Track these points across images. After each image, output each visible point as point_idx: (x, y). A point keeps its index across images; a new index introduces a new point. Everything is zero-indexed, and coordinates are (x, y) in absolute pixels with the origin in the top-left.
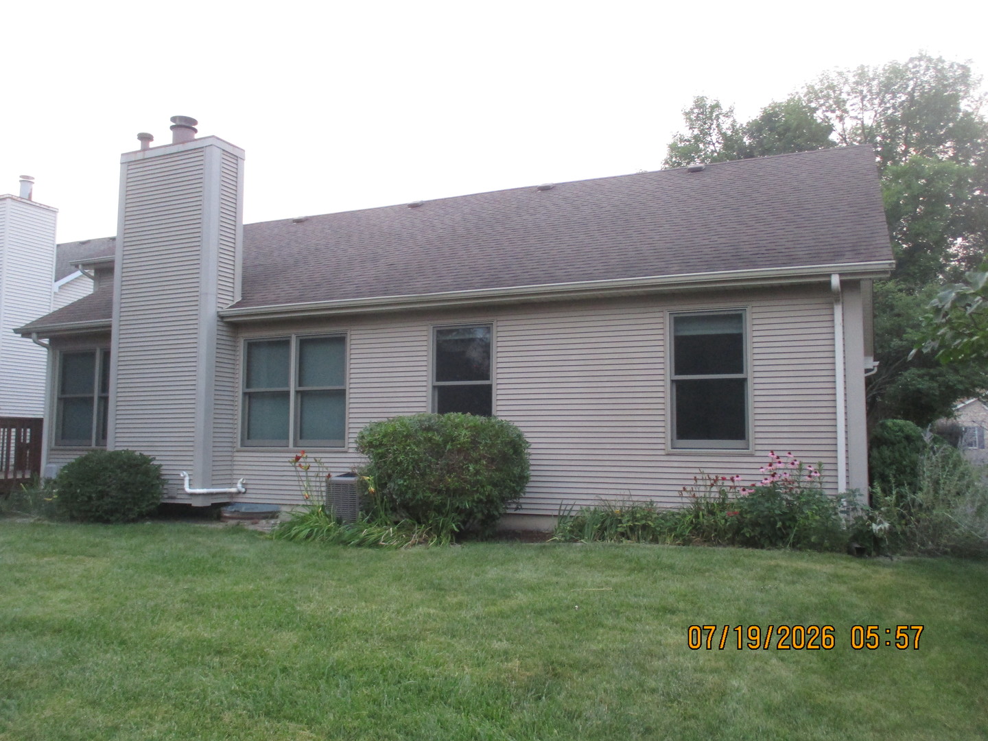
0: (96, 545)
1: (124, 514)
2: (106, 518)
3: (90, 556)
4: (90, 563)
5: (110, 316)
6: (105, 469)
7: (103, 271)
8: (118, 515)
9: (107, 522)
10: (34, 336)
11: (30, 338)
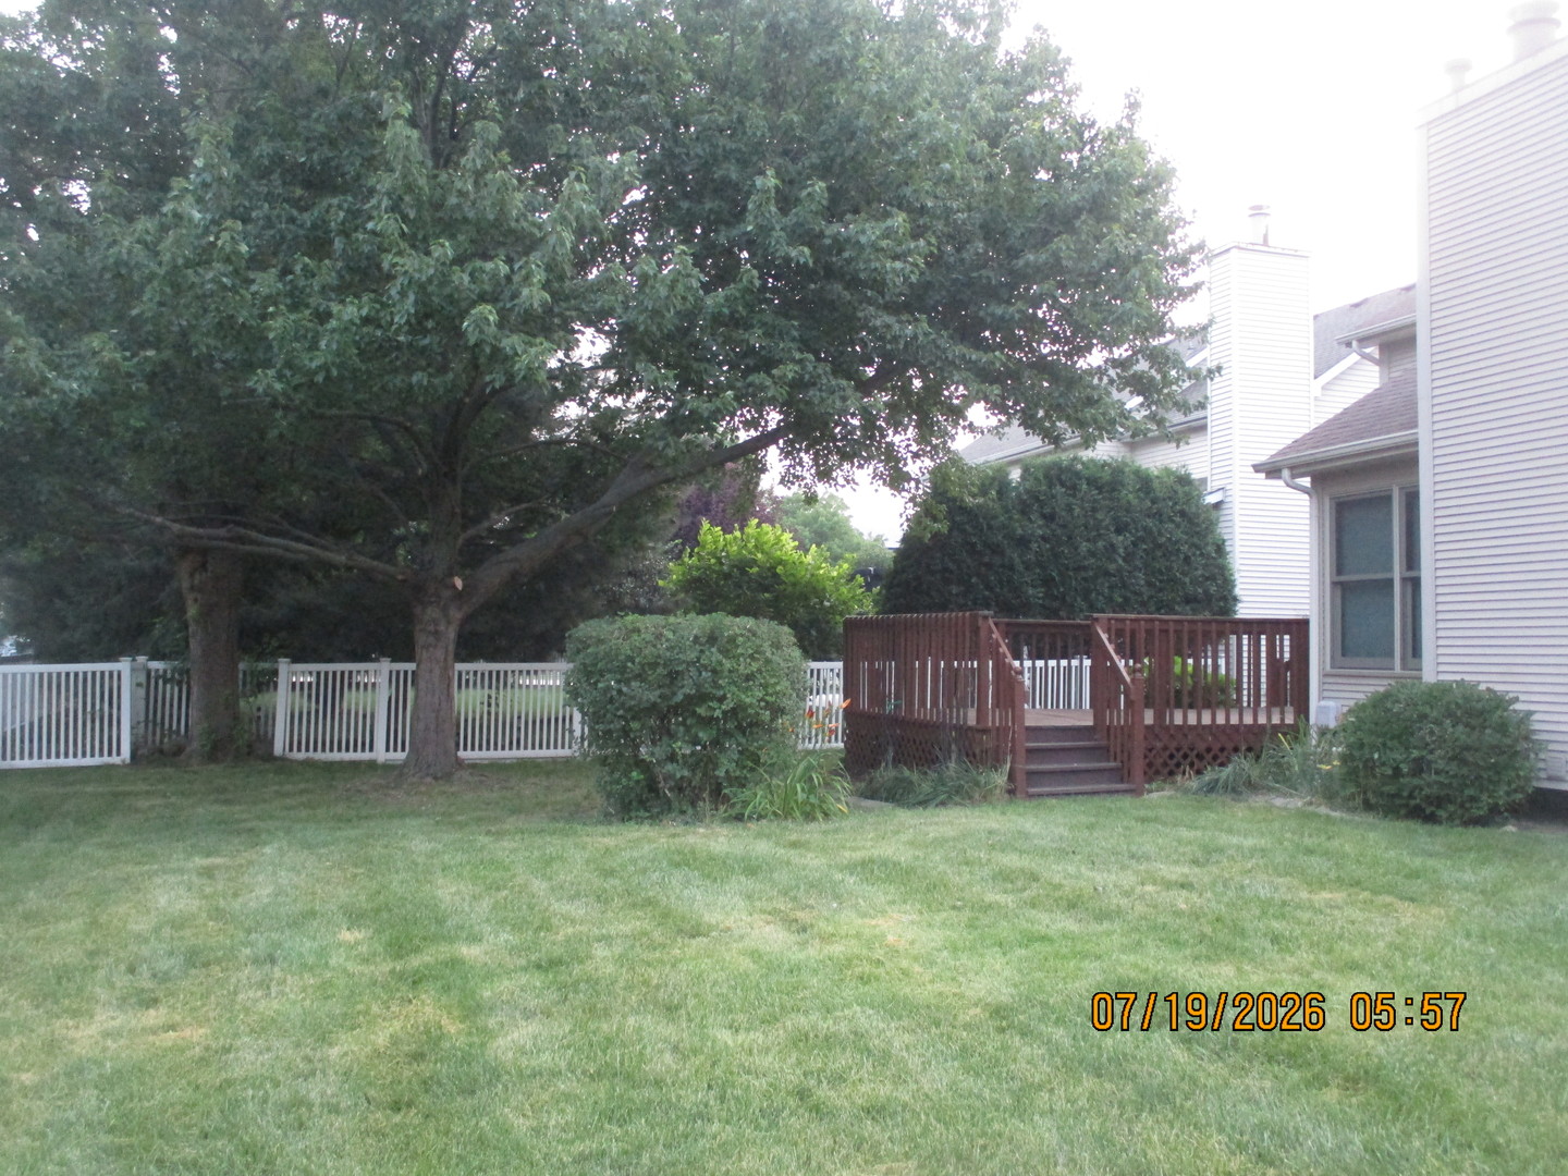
0: (1414, 875)
1: (1462, 806)
2: (1428, 811)
3: (1406, 899)
4: (1408, 914)
5: (1413, 424)
6: (1423, 717)
7: (1395, 344)
8: (1451, 808)
9: (1431, 819)
10: (1286, 473)
11: (1280, 478)
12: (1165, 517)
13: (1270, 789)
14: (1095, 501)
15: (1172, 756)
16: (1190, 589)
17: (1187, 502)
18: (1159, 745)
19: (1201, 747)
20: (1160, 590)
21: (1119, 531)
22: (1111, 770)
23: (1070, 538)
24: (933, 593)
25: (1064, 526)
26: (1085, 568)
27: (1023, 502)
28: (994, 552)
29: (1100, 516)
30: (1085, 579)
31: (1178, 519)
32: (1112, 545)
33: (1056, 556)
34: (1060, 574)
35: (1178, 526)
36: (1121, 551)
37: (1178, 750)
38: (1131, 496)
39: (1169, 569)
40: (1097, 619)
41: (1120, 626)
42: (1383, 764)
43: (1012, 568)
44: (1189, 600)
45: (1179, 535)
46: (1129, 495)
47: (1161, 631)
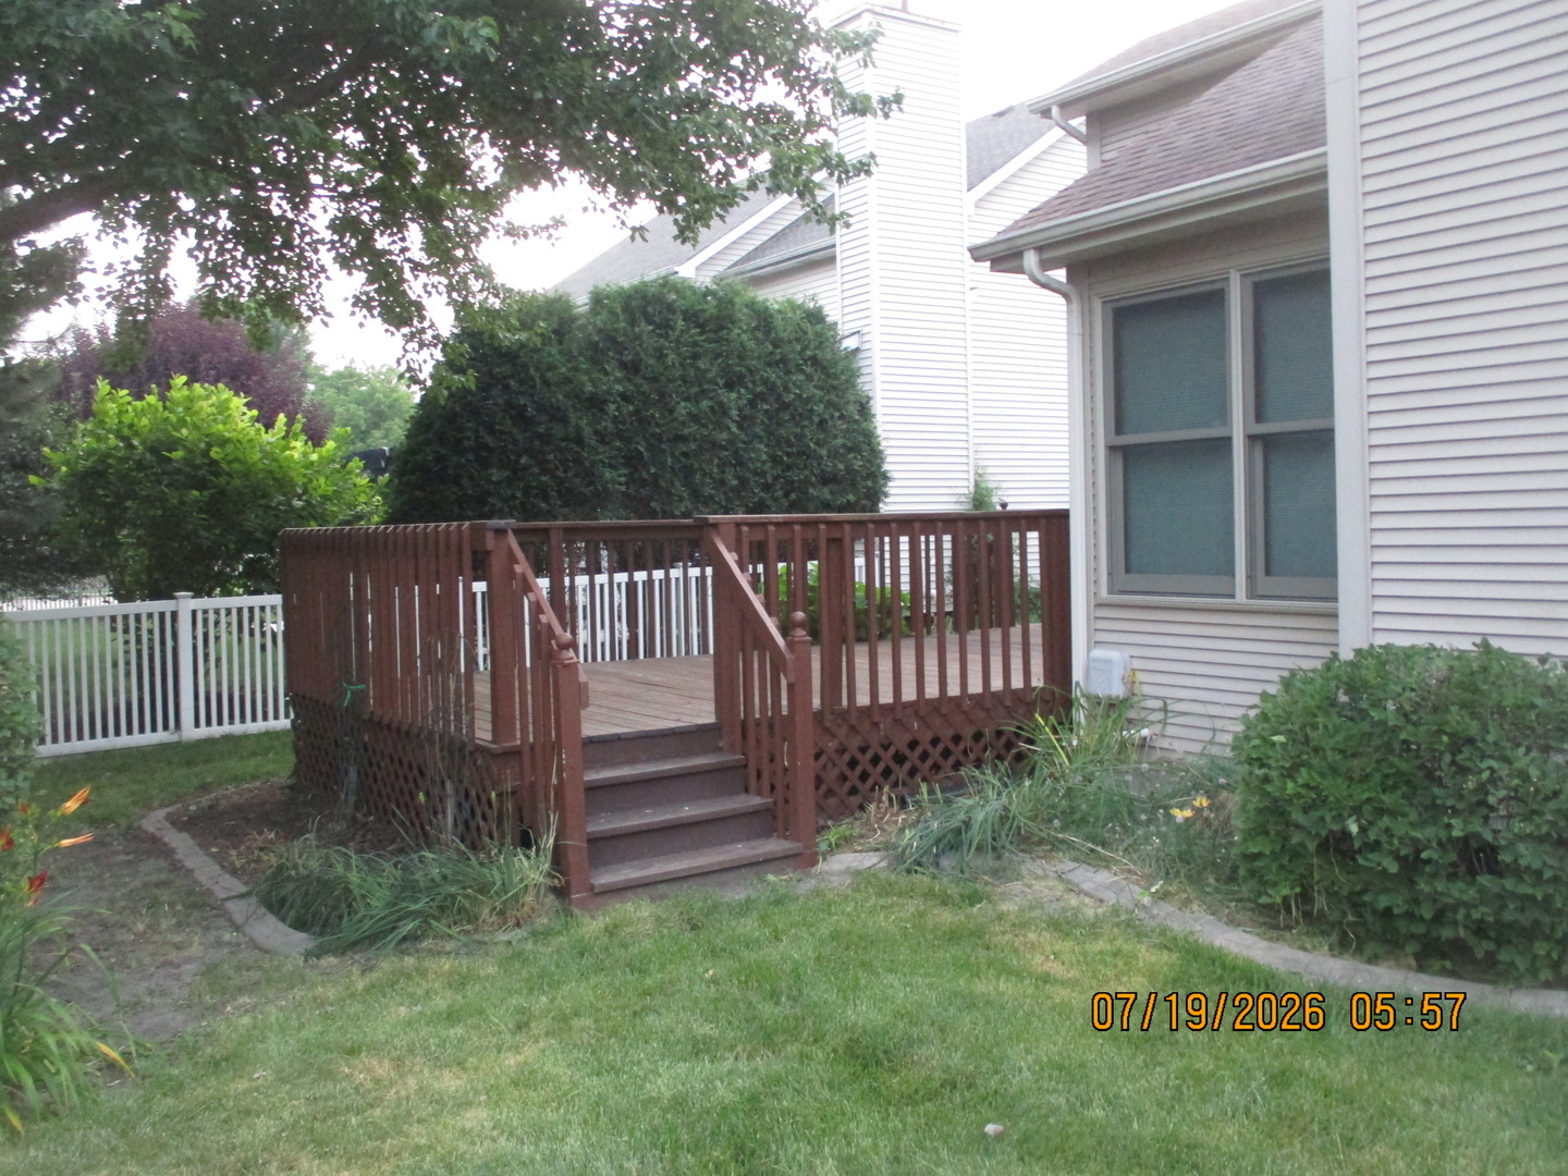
5: (1310, 140)
7: (1110, 111)
10: (1031, 259)
11: (1020, 270)
12: (791, 366)
13: (1056, 845)
14: (695, 344)
15: (853, 763)
16: (828, 465)
17: (820, 346)
18: (832, 745)
19: (901, 742)
20: (789, 468)
21: (729, 386)
22: (754, 813)
23: (662, 395)
24: (465, 482)
25: (655, 380)
26: (684, 439)
27: (594, 346)
28: (552, 418)
29: (702, 364)
30: (684, 454)
31: (809, 370)
32: (721, 405)
33: (644, 422)
34: (651, 448)
35: (809, 378)
36: (734, 413)
37: (863, 750)
38: (745, 337)
39: (800, 437)
40: (715, 526)
41: (758, 536)
42: (1375, 846)
43: (580, 441)
44: (827, 480)
45: (811, 390)
46: (740, 335)
47: (830, 541)
